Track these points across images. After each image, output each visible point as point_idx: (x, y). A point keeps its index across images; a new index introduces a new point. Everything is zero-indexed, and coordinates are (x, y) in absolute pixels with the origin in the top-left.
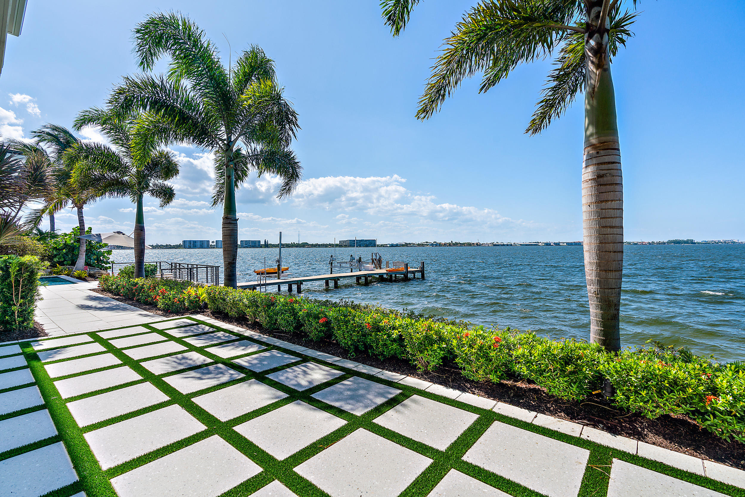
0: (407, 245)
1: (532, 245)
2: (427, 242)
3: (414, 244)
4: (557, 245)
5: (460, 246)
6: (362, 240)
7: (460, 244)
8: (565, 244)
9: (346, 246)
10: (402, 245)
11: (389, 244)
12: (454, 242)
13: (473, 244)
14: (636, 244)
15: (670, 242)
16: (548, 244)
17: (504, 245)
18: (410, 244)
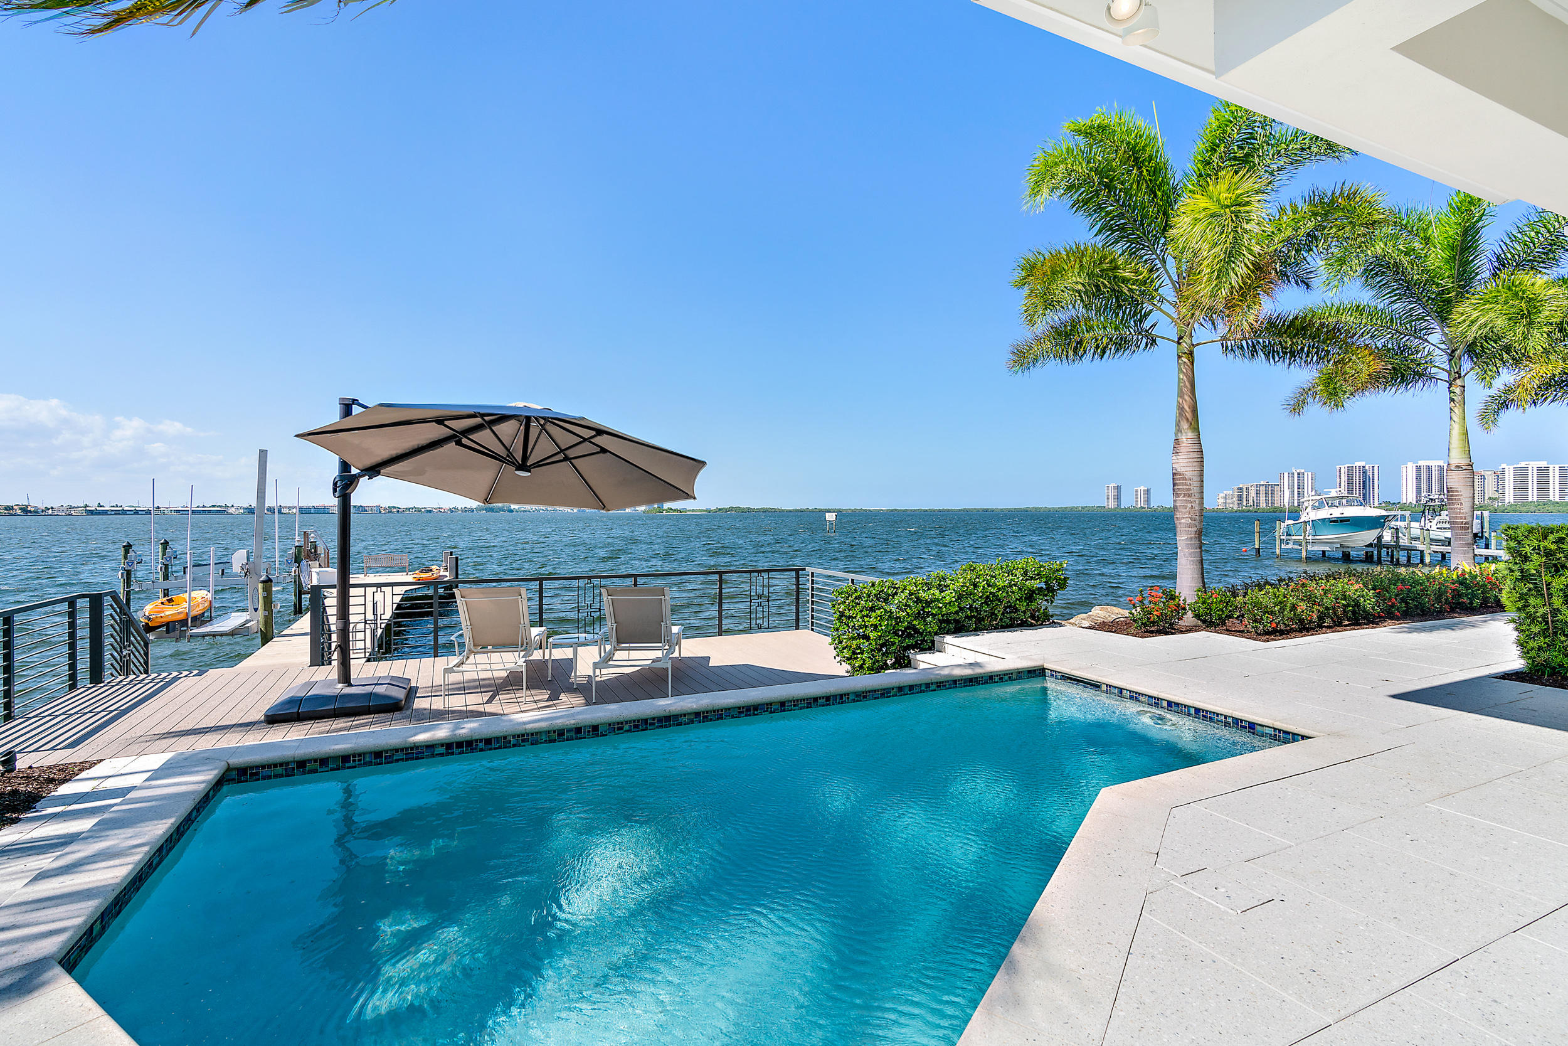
14: (430, 512)
16: (251, 511)
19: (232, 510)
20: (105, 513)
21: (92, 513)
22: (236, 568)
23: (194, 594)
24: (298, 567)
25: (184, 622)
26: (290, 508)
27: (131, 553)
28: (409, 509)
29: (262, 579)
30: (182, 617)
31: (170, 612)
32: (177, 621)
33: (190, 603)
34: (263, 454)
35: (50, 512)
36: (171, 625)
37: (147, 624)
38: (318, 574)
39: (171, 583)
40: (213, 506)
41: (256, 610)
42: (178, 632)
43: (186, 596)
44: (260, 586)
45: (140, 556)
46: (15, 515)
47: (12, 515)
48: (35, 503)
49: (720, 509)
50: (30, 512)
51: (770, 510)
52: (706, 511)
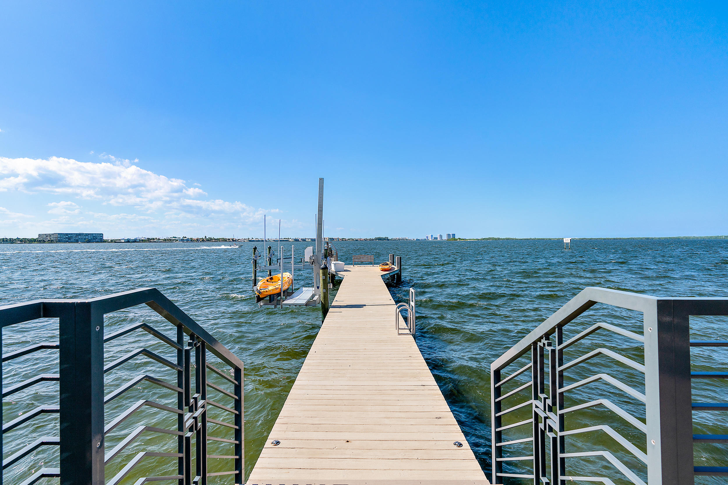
0: (149, 240)
1: (283, 240)
2: (175, 238)
3: (159, 239)
4: (303, 241)
5: (214, 242)
6: (80, 234)
7: (215, 239)
8: (310, 240)
9: (51, 242)
10: (142, 240)
11: (123, 239)
12: (207, 238)
13: (229, 239)
14: (357, 240)
15: (376, 239)
16: (296, 240)
17: (259, 241)
18: (154, 239)
19: (290, 240)
20: (254, 241)
21: (250, 241)
22: (307, 259)
23: (284, 274)
24: (326, 260)
25: (279, 294)
26: (308, 239)
27: (256, 252)
28: (349, 239)
29: (322, 267)
30: (278, 291)
31: (271, 288)
32: (275, 294)
33: (282, 281)
34: (322, 180)
35: (239, 241)
36: (272, 296)
37: (259, 296)
38: (335, 264)
39: (272, 267)
40: (285, 238)
41: (318, 288)
42: (275, 301)
43: (280, 275)
44: (321, 271)
45: (260, 253)
46: (231, 242)
47: (230, 242)
48: (236, 238)
49: (484, 239)
50: (234, 241)
51: (510, 239)
52: (476, 239)
